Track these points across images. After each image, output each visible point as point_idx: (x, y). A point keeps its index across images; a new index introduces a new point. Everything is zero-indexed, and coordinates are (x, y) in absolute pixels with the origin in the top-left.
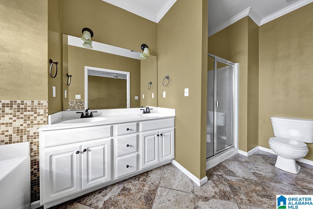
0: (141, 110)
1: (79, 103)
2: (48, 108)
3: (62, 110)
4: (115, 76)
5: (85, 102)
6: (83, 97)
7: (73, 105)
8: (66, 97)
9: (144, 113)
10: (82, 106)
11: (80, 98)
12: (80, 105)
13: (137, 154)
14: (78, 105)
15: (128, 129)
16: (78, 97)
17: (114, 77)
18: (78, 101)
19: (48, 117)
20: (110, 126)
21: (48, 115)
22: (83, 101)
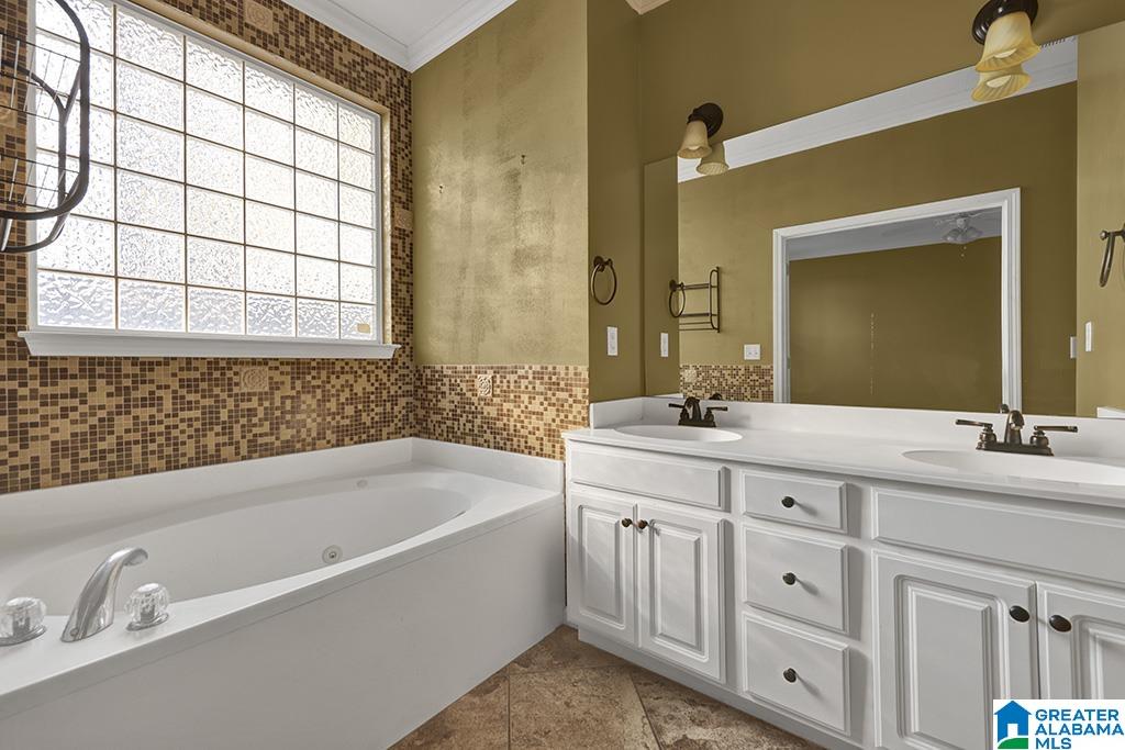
0: (959, 422)
1: (755, 377)
2: (590, 386)
3: (643, 395)
4: (957, 231)
5: (774, 372)
6: (767, 352)
7: (737, 383)
8: (665, 353)
9: (989, 443)
10: (765, 389)
11: (758, 358)
12: (757, 383)
13: (846, 646)
14: (752, 383)
15: (789, 502)
16: (752, 352)
17: (950, 239)
18: (751, 369)
19: (588, 408)
20: (718, 467)
21: (590, 402)
22: (769, 367)
